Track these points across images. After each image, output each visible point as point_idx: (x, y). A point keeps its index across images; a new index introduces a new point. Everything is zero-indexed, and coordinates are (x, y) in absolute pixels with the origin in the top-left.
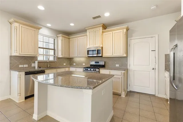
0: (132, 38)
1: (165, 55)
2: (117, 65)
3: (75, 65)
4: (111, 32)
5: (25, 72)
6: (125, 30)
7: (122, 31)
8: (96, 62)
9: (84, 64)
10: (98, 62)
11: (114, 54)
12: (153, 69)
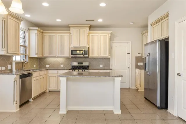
0: (114, 42)
1: (136, 57)
2: (101, 66)
3: (48, 67)
4: (98, 34)
5: (20, 75)
6: (110, 35)
7: (107, 34)
8: (80, 63)
9: (62, 66)
10: (82, 63)
11: (100, 55)
12: (129, 68)
